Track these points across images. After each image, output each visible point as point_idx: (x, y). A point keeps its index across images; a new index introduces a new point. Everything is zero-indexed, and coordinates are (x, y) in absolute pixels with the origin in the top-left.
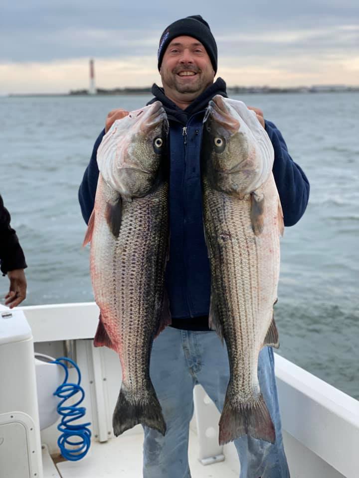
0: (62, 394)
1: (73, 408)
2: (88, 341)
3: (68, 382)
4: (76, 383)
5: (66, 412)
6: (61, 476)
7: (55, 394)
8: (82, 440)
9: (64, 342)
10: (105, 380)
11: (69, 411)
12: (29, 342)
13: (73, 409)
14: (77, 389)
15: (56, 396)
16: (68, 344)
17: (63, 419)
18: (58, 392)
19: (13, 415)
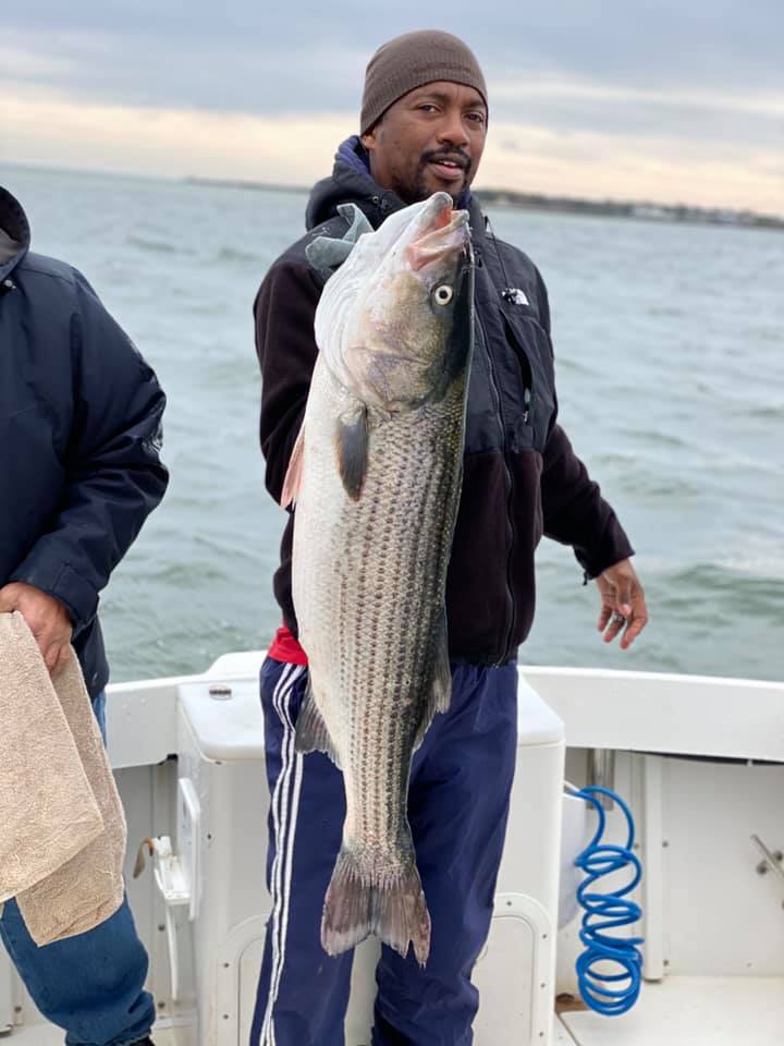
0: (592, 867)
1: (615, 898)
2: (639, 756)
3: (602, 843)
4: (623, 844)
5: (593, 904)
6: (576, 1042)
7: (577, 864)
8: (624, 970)
9: (591, 752)
10: (665, 845)
11: (600, 903)
12: (557, 748)
13: (612, 900)
14: (624, 858)
15: (580, 869)
16: (598, 757)
17: (586, 917)
18: (583, 861)
19: (511, 900)
